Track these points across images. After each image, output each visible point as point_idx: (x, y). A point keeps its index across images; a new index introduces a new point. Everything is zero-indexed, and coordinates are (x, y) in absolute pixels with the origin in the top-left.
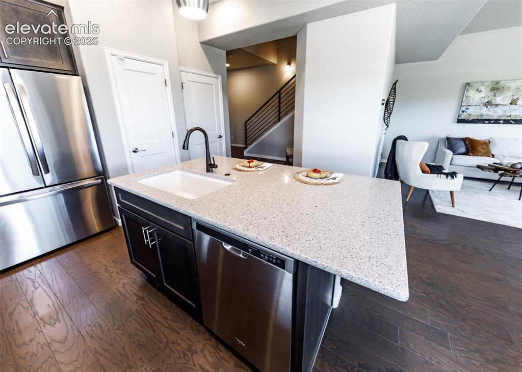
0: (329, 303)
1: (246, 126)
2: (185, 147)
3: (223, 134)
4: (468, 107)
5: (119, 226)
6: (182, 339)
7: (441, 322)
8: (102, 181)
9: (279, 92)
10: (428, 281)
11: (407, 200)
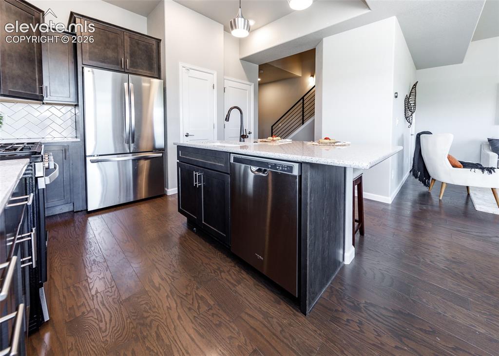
0: (341, 260)
1: (272, 130)
2: (227, 119)
3: (252, 131)
5: (167, 195)
6: (213, 263)
7: (462, 290)
8: (163, 155)
9: (303, 98)
10: (453, 260)
11: (441, 198)
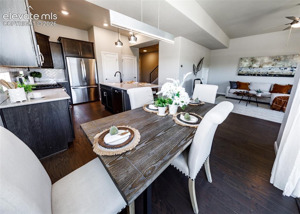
1: (150, 75)
3: (136, 77)
4: (242, 68)
8: (97, 86)
